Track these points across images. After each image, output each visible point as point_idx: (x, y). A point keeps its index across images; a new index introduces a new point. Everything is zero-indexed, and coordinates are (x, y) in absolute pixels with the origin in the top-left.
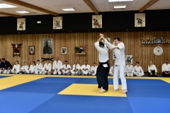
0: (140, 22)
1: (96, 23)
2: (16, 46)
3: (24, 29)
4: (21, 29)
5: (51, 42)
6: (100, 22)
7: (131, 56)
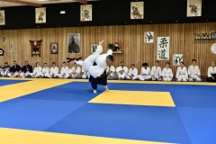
0: (194, 10)
1: (136, 13)
2: (35, 44)
3: (44, 21)
4: (40, 22)
5: (78, 38)
6: (141, 11)
7: (181, 56)
